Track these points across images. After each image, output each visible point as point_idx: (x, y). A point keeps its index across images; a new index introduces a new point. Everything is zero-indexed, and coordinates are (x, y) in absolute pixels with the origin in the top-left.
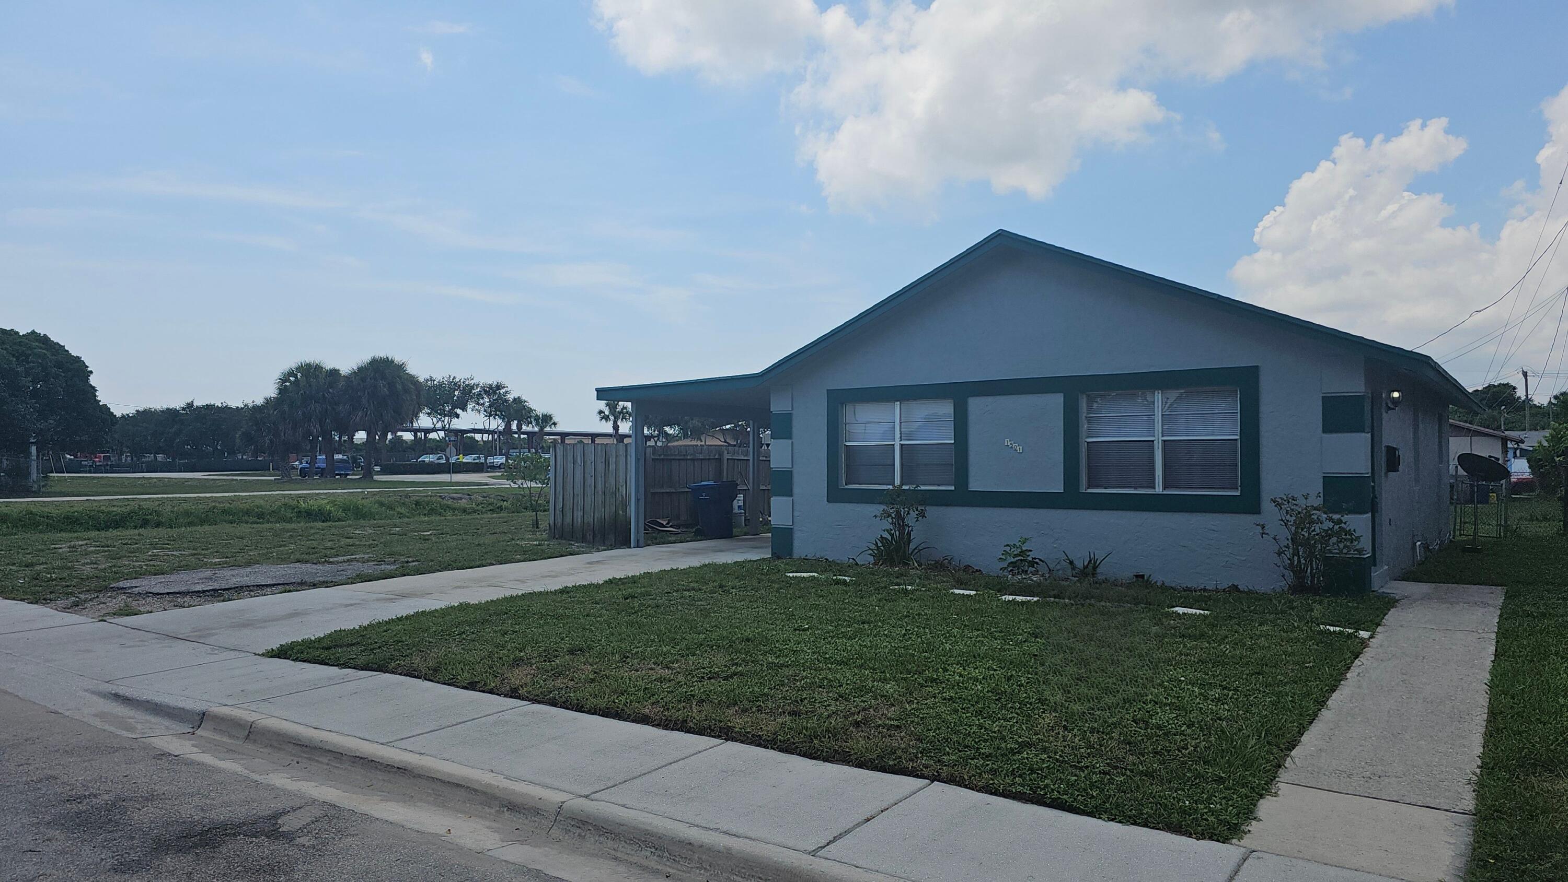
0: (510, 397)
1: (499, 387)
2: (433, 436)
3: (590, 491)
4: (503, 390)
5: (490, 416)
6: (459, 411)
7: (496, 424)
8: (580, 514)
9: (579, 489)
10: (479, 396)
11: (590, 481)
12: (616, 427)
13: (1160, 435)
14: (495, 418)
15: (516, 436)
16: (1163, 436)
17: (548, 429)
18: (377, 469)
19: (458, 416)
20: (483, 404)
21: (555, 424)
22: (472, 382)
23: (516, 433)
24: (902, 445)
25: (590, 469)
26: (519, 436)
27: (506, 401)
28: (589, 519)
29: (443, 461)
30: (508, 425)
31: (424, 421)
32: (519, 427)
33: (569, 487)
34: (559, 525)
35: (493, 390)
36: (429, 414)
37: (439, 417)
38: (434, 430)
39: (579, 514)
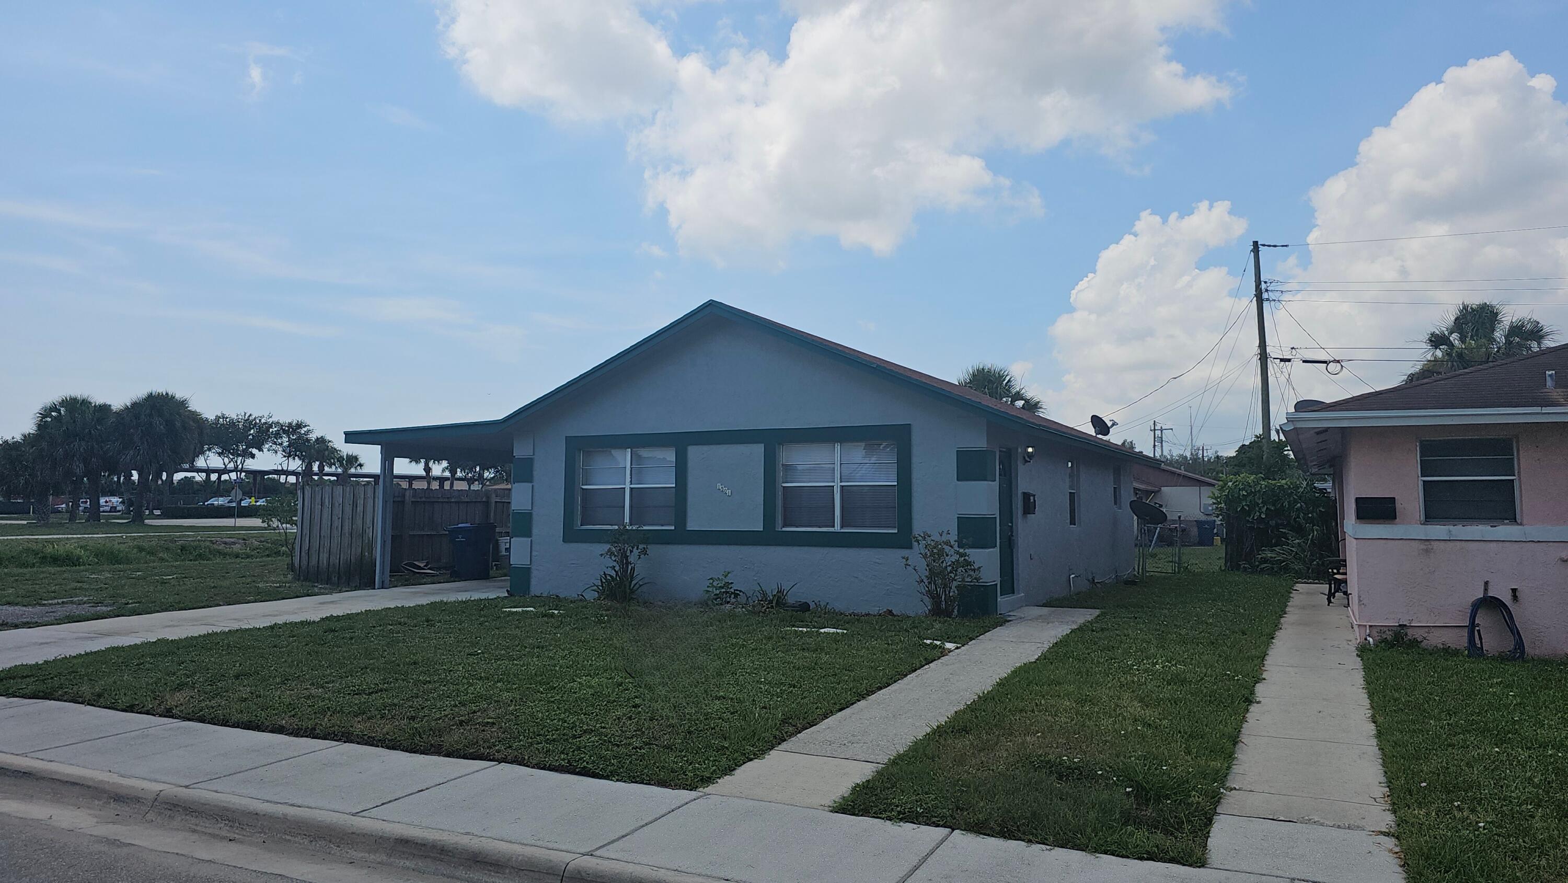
0: (313, 437)
1: (299, 426)
2: (225, 477)
3: (336, 533)
4: (305, 429)
5: (288, 457)
6: (254, 451)
7: (295, 464)
8: (326, 555)
9: (326, 531)
10: (277, 435)
11: (337, 523)
12: (428, 469)
13: (839, 481)
14: (294, 459)
15: (316, 478)
16: (841, 482)
17: (353, 471)
18: (157, 512)
19: (253, 456)
20: (281, 444)
21: (361, 465)
22: (270, 420)
23: (316, 474)
24: (631, 489)
25: (338, 511)
26: (321, 478)
27: (308, 440)
28: (334, 560)
29: (234, 505)
30: (309, 466)
31: (213, 459)
32: (321, 468)
33: (316, 529)
34: (304, 568)
35: (294, 429)
36: (219, 454)
37: (231, 457)
38: (226, 471)
39: (324, 557)
